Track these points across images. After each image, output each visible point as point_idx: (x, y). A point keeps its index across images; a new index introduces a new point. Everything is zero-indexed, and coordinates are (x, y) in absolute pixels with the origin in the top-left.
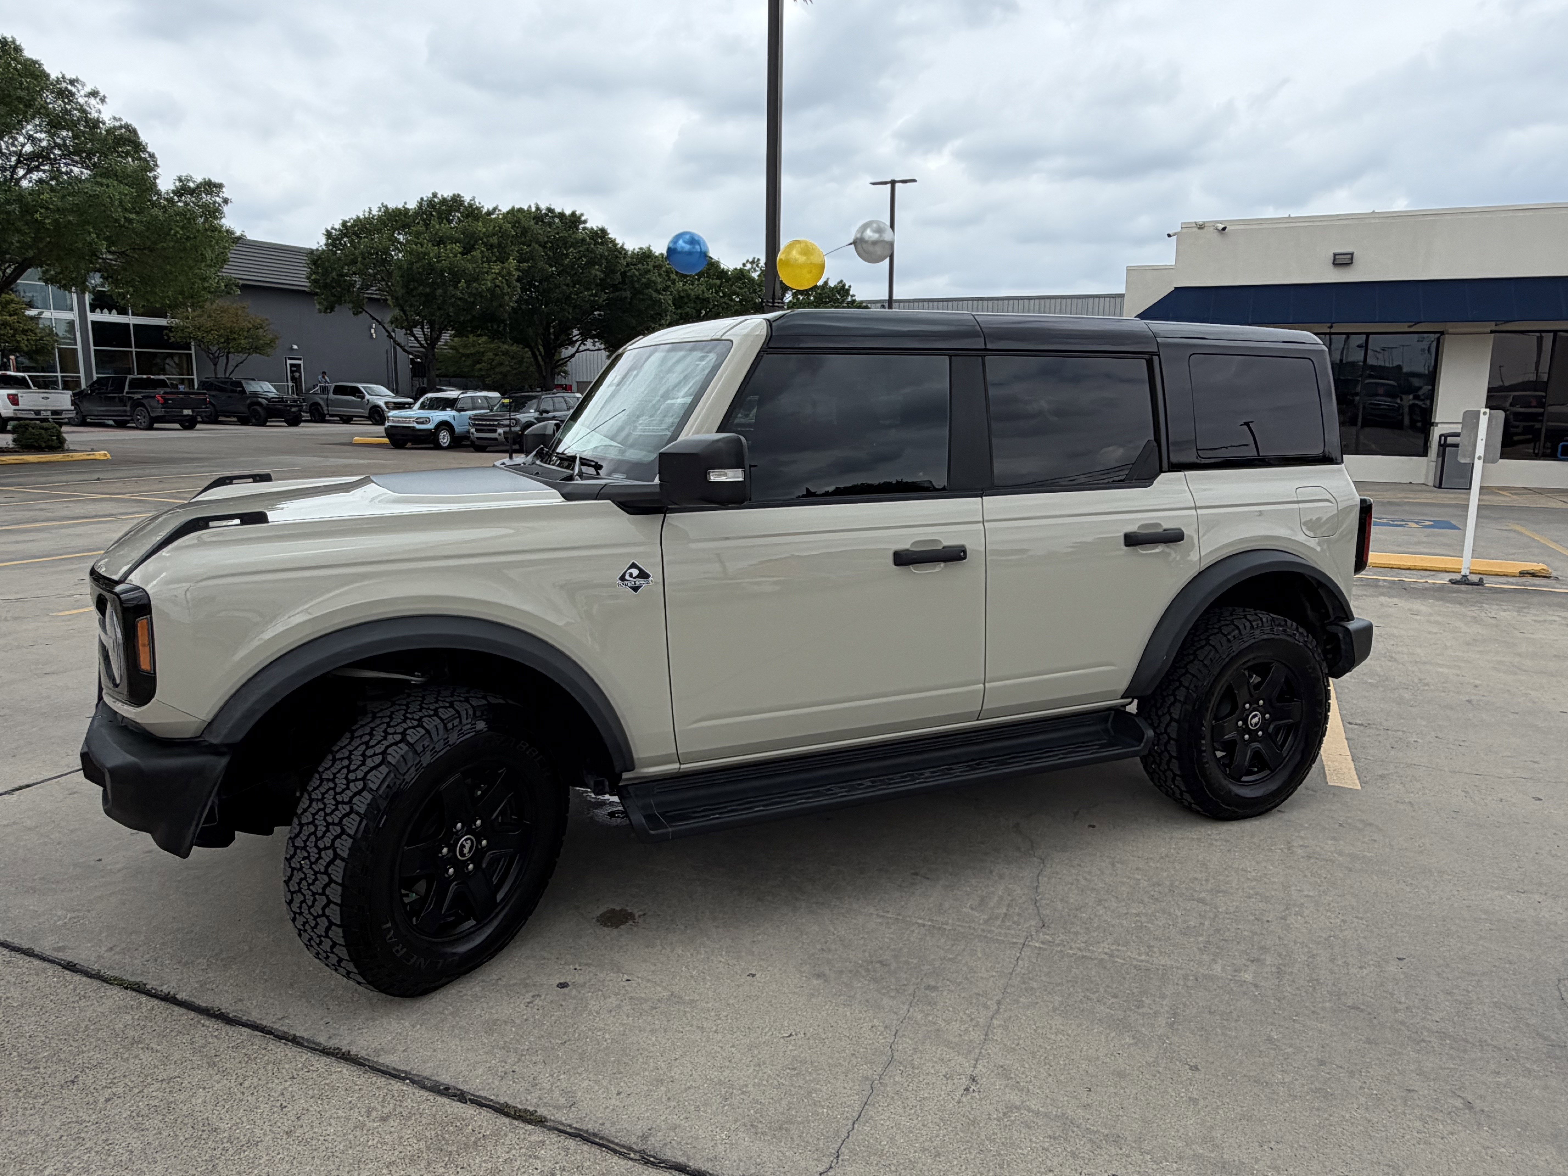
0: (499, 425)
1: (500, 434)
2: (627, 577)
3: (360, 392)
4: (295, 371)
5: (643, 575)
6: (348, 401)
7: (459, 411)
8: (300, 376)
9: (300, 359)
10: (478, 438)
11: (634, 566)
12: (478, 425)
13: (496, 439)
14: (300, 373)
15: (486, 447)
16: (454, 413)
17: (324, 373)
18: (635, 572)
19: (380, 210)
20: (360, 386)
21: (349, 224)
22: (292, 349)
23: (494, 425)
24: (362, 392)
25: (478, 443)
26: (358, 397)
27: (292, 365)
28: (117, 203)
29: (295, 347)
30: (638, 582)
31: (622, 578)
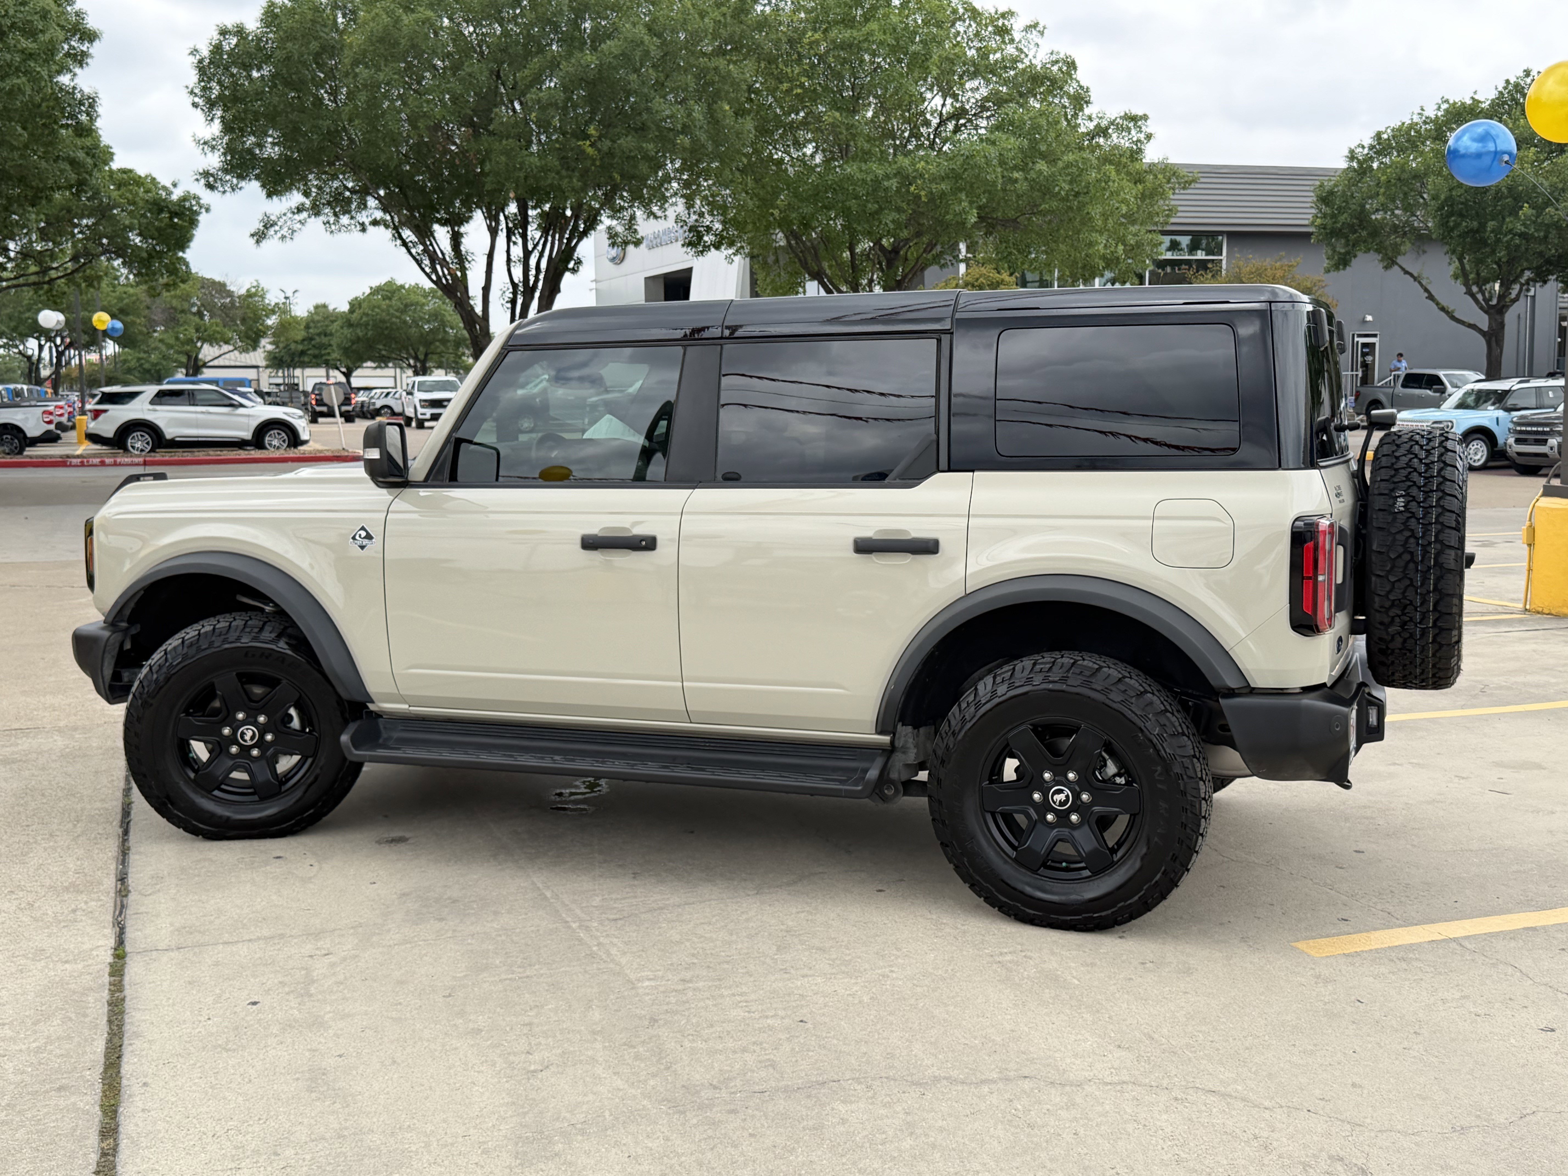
0: (1551, 433)
1: (1552, 448)
2: (357, 537)
3: (1441, 382)
4: (1367, 354)
5: (369, 537)
6: (1419, 397)
7: (1508, 410)
8: (1374, 360)
9: (1375, 336)
10: (1519, 454)
11: (363, 528)
12: (1521, 432)
13: (1545, 455)
14: (1374, 355)
15: (1539, 468)
16: (1501, 413)
17: (1401, 355)
18: (363, 534)
19: (1439, 108)
20: (1441, 374)
21: (1385, 136)
22: (1364, 322)
23: (1543, 433)
24: (1442, 383)
25: (1521, 461)
26: (1435, 391)
27: (1365, 345)
28: (995, 162)
29: (1369, 318)
30: (366, 542)
31: (354, 538)
